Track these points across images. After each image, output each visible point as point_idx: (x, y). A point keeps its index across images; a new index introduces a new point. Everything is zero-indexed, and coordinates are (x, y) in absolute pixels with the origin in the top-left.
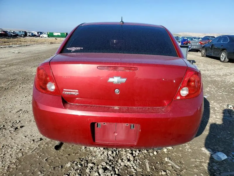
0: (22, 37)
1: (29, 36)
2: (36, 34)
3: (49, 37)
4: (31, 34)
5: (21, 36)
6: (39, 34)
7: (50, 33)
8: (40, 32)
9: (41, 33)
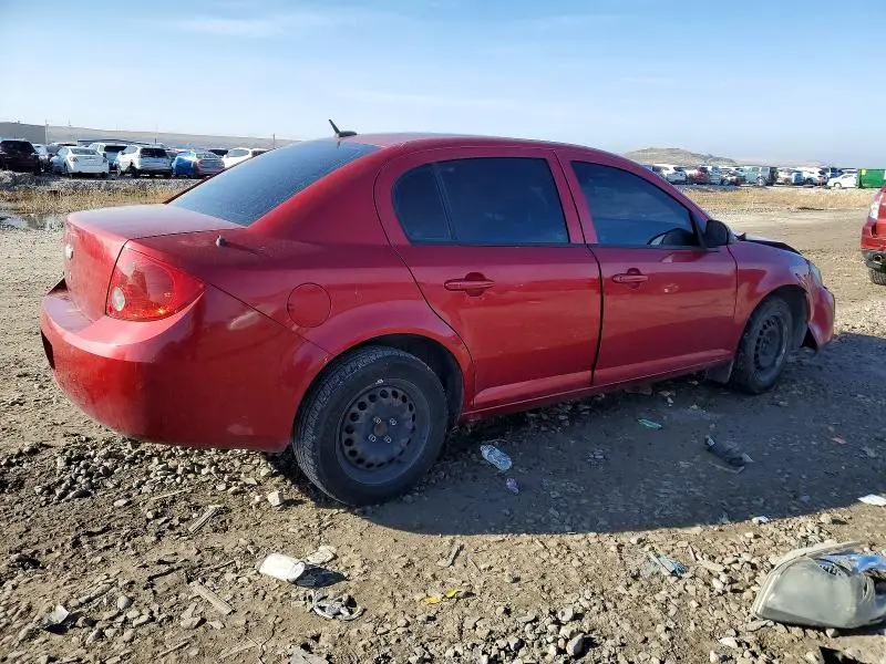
0: (759, 186)
1: (787, 182)
2: (816, 176)
3: (861, 187)
4: (793, 177)
5: (754, 184)
6: (829, 174)
7: (868, 171)
8: (833, 170)
9: (836, 172)
